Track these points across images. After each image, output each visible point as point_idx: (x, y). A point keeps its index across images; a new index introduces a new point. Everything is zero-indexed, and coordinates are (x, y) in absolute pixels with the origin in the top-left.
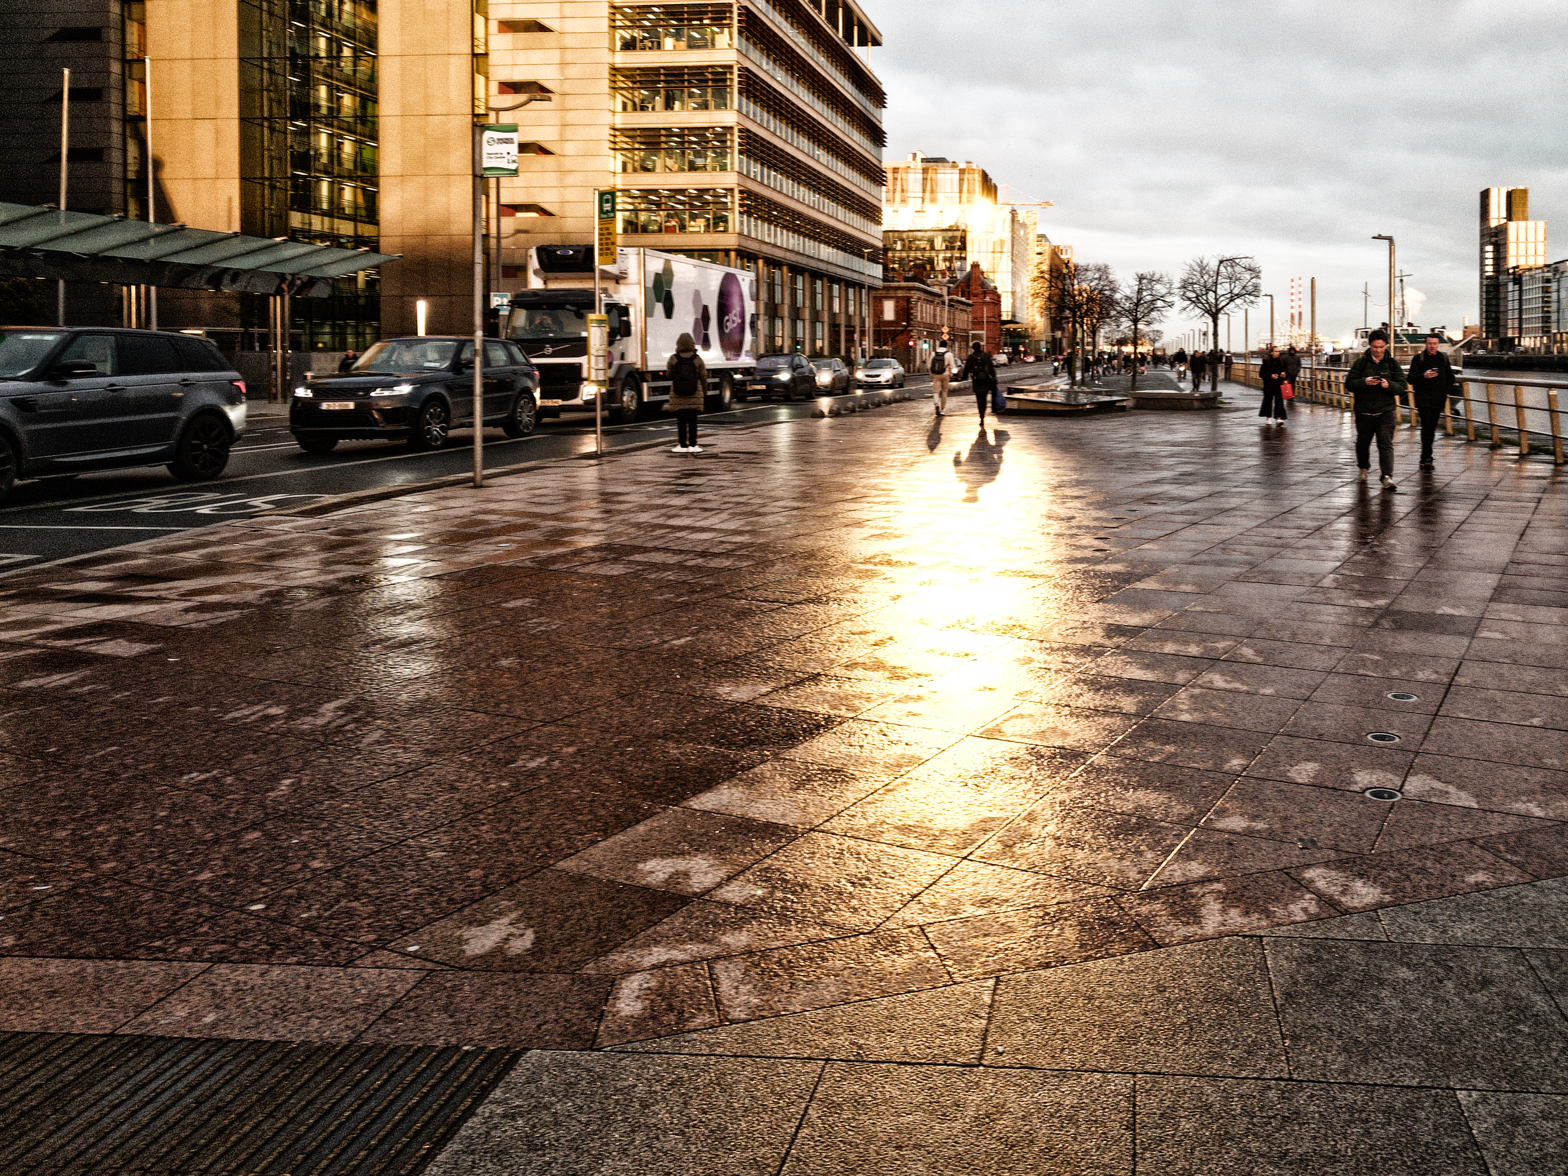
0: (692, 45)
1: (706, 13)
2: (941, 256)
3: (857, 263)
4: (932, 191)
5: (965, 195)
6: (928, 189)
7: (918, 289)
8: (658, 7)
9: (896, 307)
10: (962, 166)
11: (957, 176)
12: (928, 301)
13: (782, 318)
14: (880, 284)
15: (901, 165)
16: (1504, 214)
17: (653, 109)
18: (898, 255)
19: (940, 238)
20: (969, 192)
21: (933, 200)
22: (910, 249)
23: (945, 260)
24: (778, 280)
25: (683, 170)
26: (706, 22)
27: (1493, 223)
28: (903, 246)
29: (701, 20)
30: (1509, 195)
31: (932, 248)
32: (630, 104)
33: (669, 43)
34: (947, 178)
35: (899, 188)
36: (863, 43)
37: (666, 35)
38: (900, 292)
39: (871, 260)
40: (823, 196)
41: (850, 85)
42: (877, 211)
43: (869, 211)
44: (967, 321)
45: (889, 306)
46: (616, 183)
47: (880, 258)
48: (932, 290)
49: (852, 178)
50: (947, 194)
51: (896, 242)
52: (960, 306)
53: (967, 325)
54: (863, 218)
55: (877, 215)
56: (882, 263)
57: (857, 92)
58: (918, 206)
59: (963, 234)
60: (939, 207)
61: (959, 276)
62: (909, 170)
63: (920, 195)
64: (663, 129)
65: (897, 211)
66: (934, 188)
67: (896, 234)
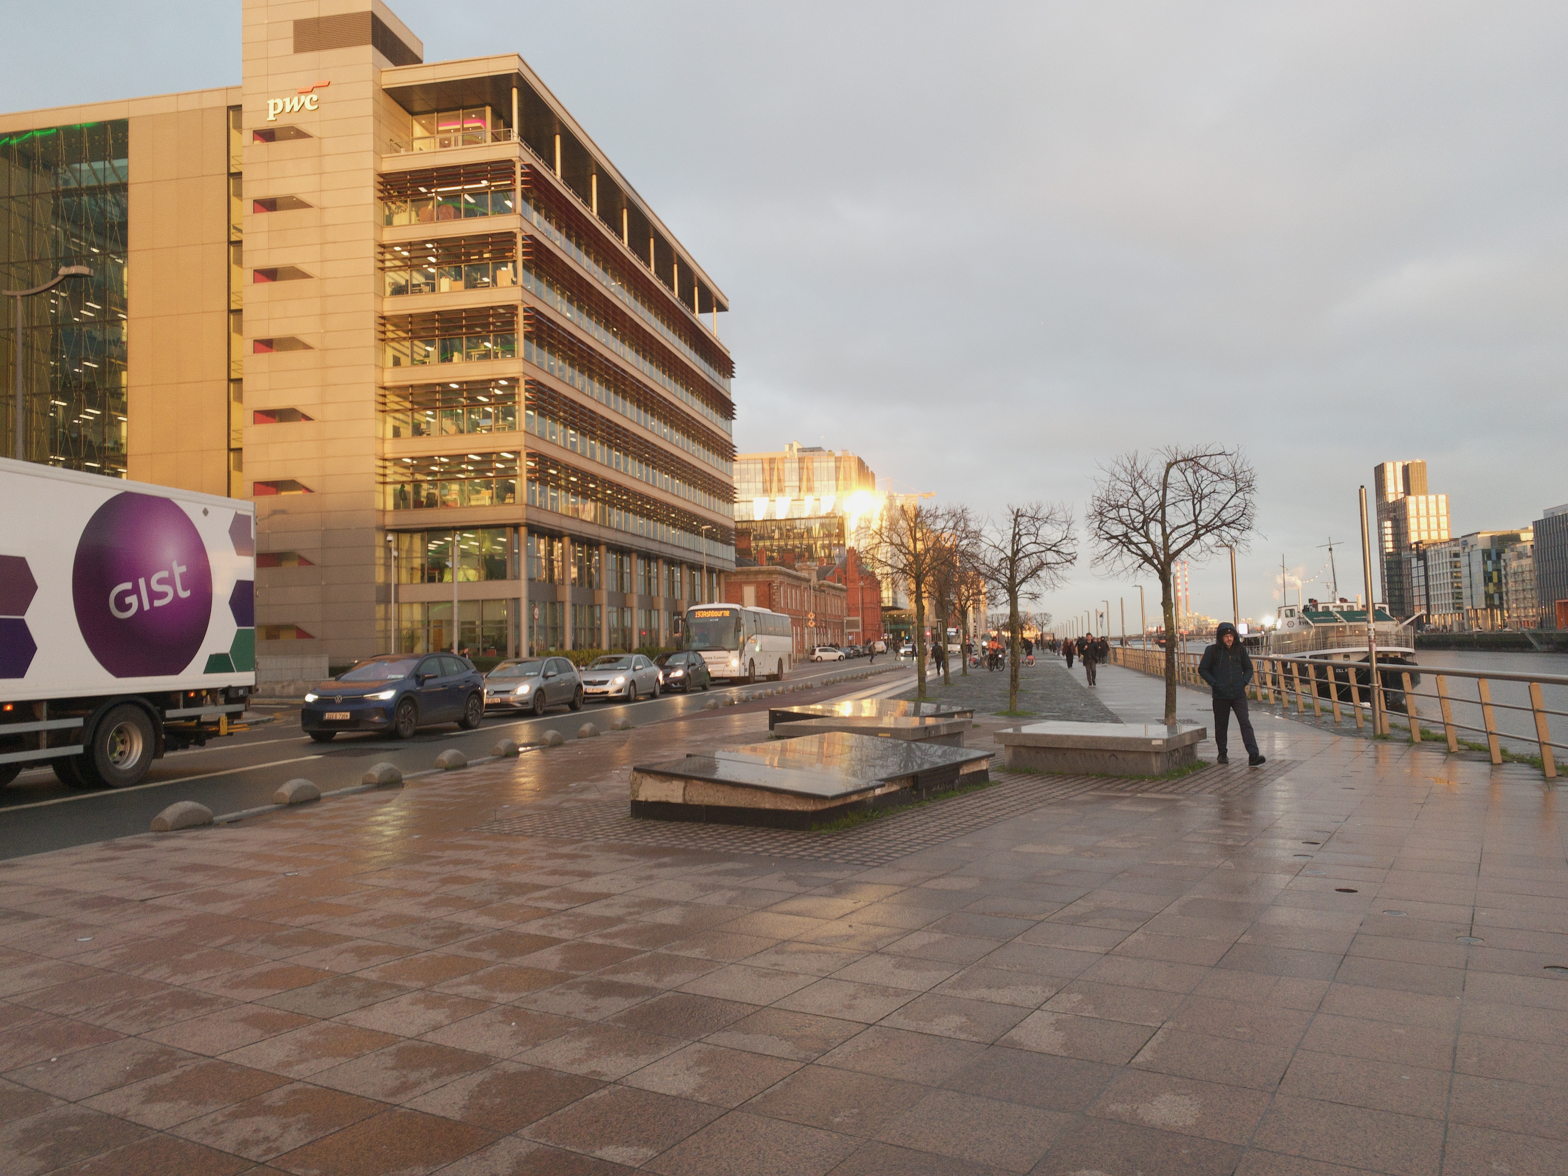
0: (473, 285)
1: (486, 245)
2: (819, 543)
4: (809, 480)
5: (841, 483)
6: (805, 478)
7: (780, 573)
9: (757, 592)
10: (838, 454)
11: (832, 464)
12: (793, 586)
14: (734, 567)
15: (778, 456)
16: (1401, 488)
17: (427, 361)
18: (776, 543)
19: (818, 526)
20: (845, 479)
21: (810, 489)
22: (788, 537)
23: (823, 547)
25: (462, 432)
26: (486, 256)
27: (1391, 499)
28: (781, 534)
29: (481, 253)
30: (1406, 469)
31: (810, 537)
33: (445, 284)
34: (823, 466)
35: (773, 476)
36: (706, 307)
37: (441, 276)
38: (760, 576)
39: (722, 542)
40: (653, 468)
41: (688, 348)
42: (727, 488)
43: (718, 489)
44: (842, 607)
45: (749, 592)
46: (386, 451)
47: (731, 539)
48: (799, 574)
49: (693, 451)
50: (823, 483)
51: (773, 531)
52: (833, 592)
53: (842, 611)
54: (710, 494)
55: (727, 493)
56: (734, 545)
57: (698, 357)
58: (795, 495)
59: (841, 522)
60: (816, 495)
61: (837, 562)
62: (786, 461)
63: (797, 484)
64: (439, 384)
65: (774, 500)
66: (811, 477)
67: (774, 523)
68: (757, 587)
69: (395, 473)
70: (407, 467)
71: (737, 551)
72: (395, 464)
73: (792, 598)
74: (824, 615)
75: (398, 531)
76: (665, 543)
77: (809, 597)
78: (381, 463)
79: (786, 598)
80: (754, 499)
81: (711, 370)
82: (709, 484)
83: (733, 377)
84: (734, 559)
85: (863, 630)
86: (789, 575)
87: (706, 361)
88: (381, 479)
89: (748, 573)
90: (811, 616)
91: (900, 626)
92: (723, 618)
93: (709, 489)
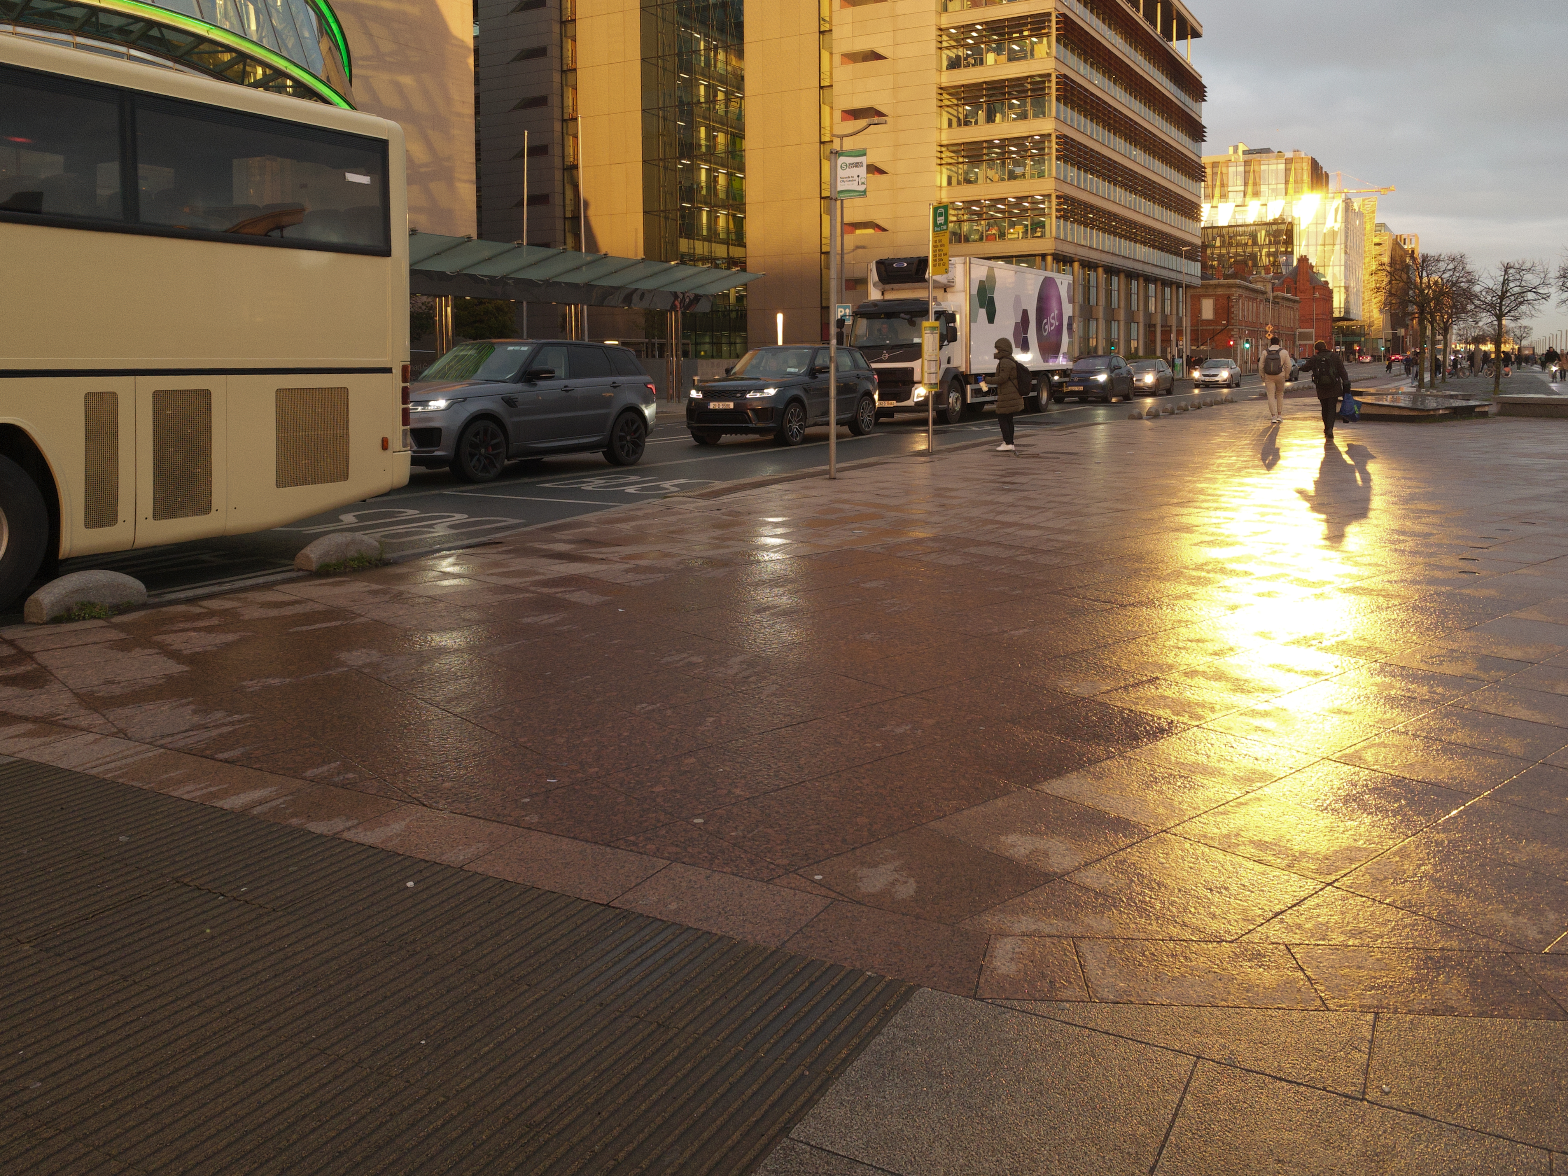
0: (1013, 57)
1: (1026, 24)
2: (1265, 251)
3: (1173, 262)
4: (1255, 184)
5: (1291, 186)
6: (1251, 182)
7: (1239, 286)
8: (981, 24)
9: (1215, 305)
10: (1289, 155)
11: (1282, 167)
12: (1250, 299)
13: (1097, 320)
14: (1199, 282)
15: (1221, 159)
17: (976, 123)
18: (1217, 251)
19: (1263, 233)
20: (1296, 182)
21: (1256, 194)
22: (1230, 245)
23: (1269, 255)
24: (1093, 282)
25: (1003, 180)
26: (1026, 33)
28: (1223, 242)
29: (1021, 32)
31: (1255, 243)
32: (955, 120)
33: (990, 58)
34: (1273, 169)
35: (1218, 183)
36: (1181, 36)
37: (988, 51)
38: (1220, 290)
41: (1168, 81)
42: (1193, 207)
43: (1186, 208)
44: (1292, 318)
45: (1208, 305)
46: (942, 197)
47: (1198, 254)
48: (1254, 286)
50: (1271, 187)
51: (1214, 239)
52: (1286, 303)
53: (1293, 322)
55: (1192, 210)
56: (1198, 260)
58: (1239, 201)
59: (1289, 228)
60: (1263, 200)
61: (1284, 272)
62: (1230, 164)
63: (1242, 188)
64: (985, 141)
65: (1216, 207)
66: (1258, 180)
67: (1215, 231)
68: (1216, 300)
70: (959, 209)
71: (1202, 266)
74: (1278, 326)
79: (1243, 310)
81: (1186, 97)
82: (1179, 204)
83: (1204, 100)
84: (1199, 274)
86: (1245, 288)
87: (1182, 89)
89: (1207, 287)
91: (1350, 338)
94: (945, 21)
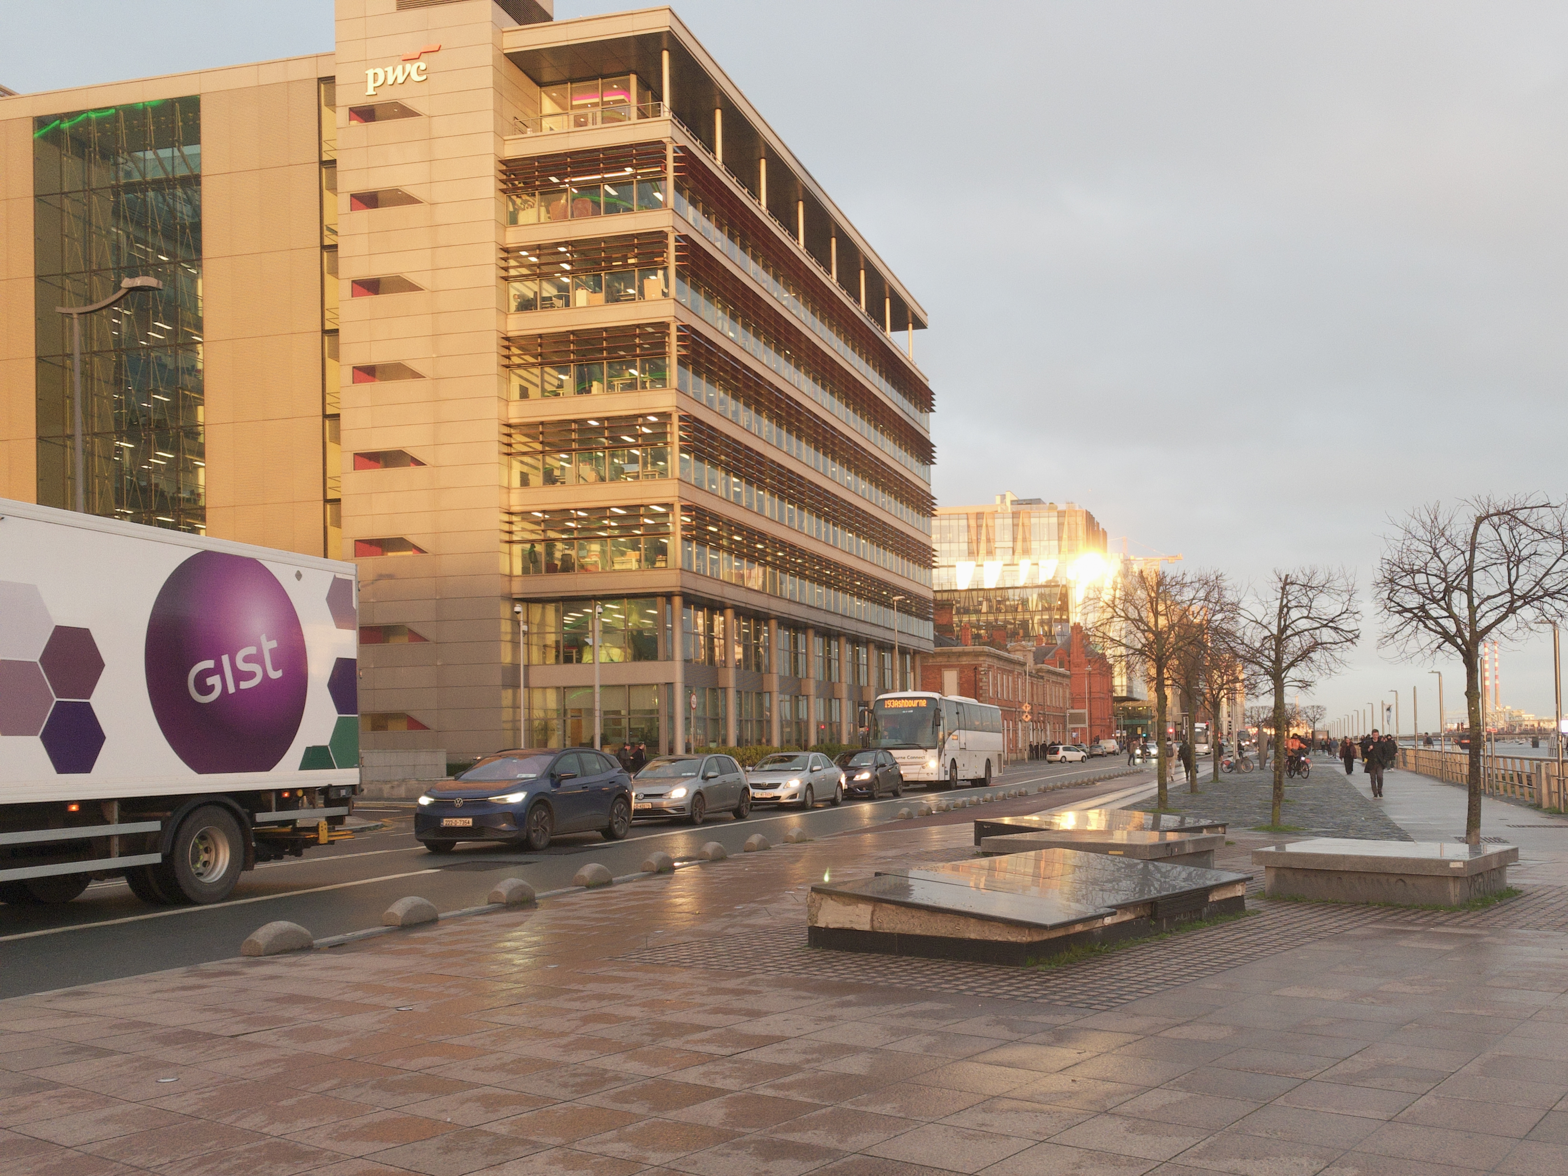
1: (632, 248)
2: (1037, 618)
3: (895, 619)
4: (1024, 540)
5: (1065, 543)
6: (1020, 537)
7: (989, 655)
9: (960, 678)
10: (1062, 507)
11: (1054, 520)
12: (1004, 671)
14: (931, 647)
15: (987, 510)
17: (561, 393)
18: (983, 618)
19: (1035, 596)
20: (1070, 538)
21: (1026, 552)
22: (999, 610)
23: (1042, 623)
25: (603, 479)
28: (990, 607)
29: (625, 259)
31: (1026, 610)
33: (581, 297)
34: (1044, 522)
35: (983, 538)
36: (899, 325)
37: (578, 286)
38: (965, 659)
39: (918, 616)
40: (834, 525)
41: (877, 375)
42: (924, 550)
43: (913, 551)
44: (1064, 697)
45: (951, 678)
46: (512, 503)
47: (929, 613)
48: (1012, 656)
49: (883, 503)
50: (1043, 543)
51: (980, 603)
52: (1054, 678)
53: (1065, 703)
54: (903, 557)
55: (925, 556)
56: (932, 620)
57: (889, 387)
58: (1008, 559)
59: (1064, 592)
60: (1034, 558)
61: (1059, 642)
62: (996, 515)
63: (1011, 544)
64: (575, 421)
65: (982, 566)
66: (1028, 536)
67: (981, 593)
68: (961, 672)
69: (524, 530)
70: (537, 523)
71: (936, 627)
72: (523, 519)
73: (1002, 685)
74: (1042, 706)
75: (527, 601)
76: (849, 617)
77: (1024, 686)
78: (506, 518)
79: (995, 685)
80: (957, 564)
81: (906, 402)
82: (902, 545)
83: (933, 411)
84: (932, 638)
85: (1090, 726)
86: (999, 658)
87: (899, 390)
88: (506, 537)
89: (949, 655)
90: (1027, 708)
91: (1136, 722)
92: (918, 708)
93: (902, 551)
94: (512, 238)
